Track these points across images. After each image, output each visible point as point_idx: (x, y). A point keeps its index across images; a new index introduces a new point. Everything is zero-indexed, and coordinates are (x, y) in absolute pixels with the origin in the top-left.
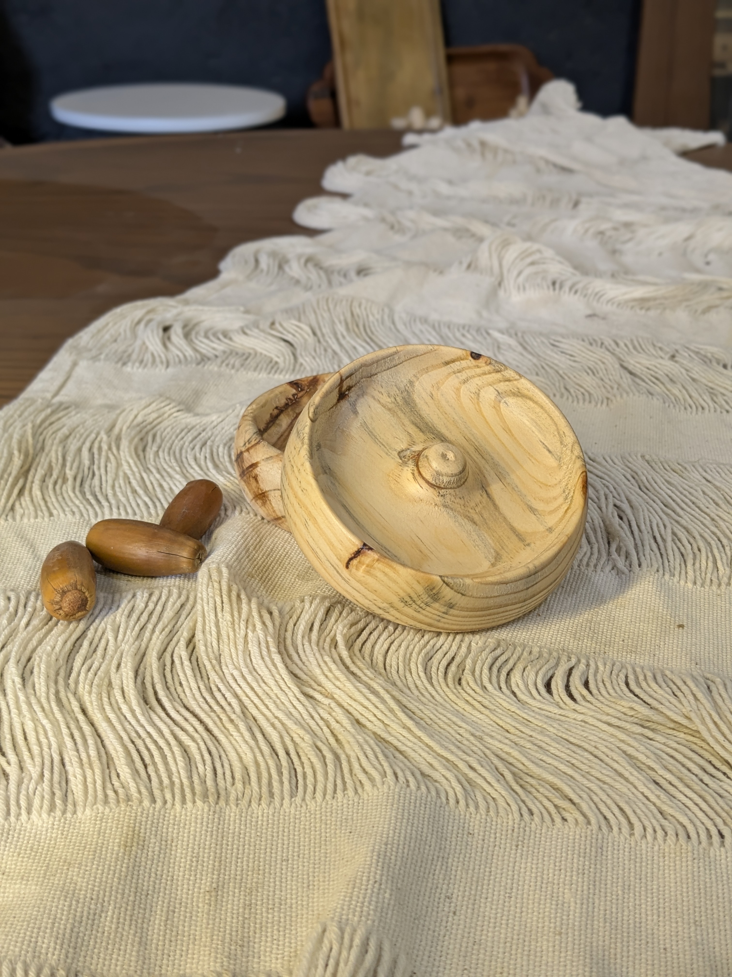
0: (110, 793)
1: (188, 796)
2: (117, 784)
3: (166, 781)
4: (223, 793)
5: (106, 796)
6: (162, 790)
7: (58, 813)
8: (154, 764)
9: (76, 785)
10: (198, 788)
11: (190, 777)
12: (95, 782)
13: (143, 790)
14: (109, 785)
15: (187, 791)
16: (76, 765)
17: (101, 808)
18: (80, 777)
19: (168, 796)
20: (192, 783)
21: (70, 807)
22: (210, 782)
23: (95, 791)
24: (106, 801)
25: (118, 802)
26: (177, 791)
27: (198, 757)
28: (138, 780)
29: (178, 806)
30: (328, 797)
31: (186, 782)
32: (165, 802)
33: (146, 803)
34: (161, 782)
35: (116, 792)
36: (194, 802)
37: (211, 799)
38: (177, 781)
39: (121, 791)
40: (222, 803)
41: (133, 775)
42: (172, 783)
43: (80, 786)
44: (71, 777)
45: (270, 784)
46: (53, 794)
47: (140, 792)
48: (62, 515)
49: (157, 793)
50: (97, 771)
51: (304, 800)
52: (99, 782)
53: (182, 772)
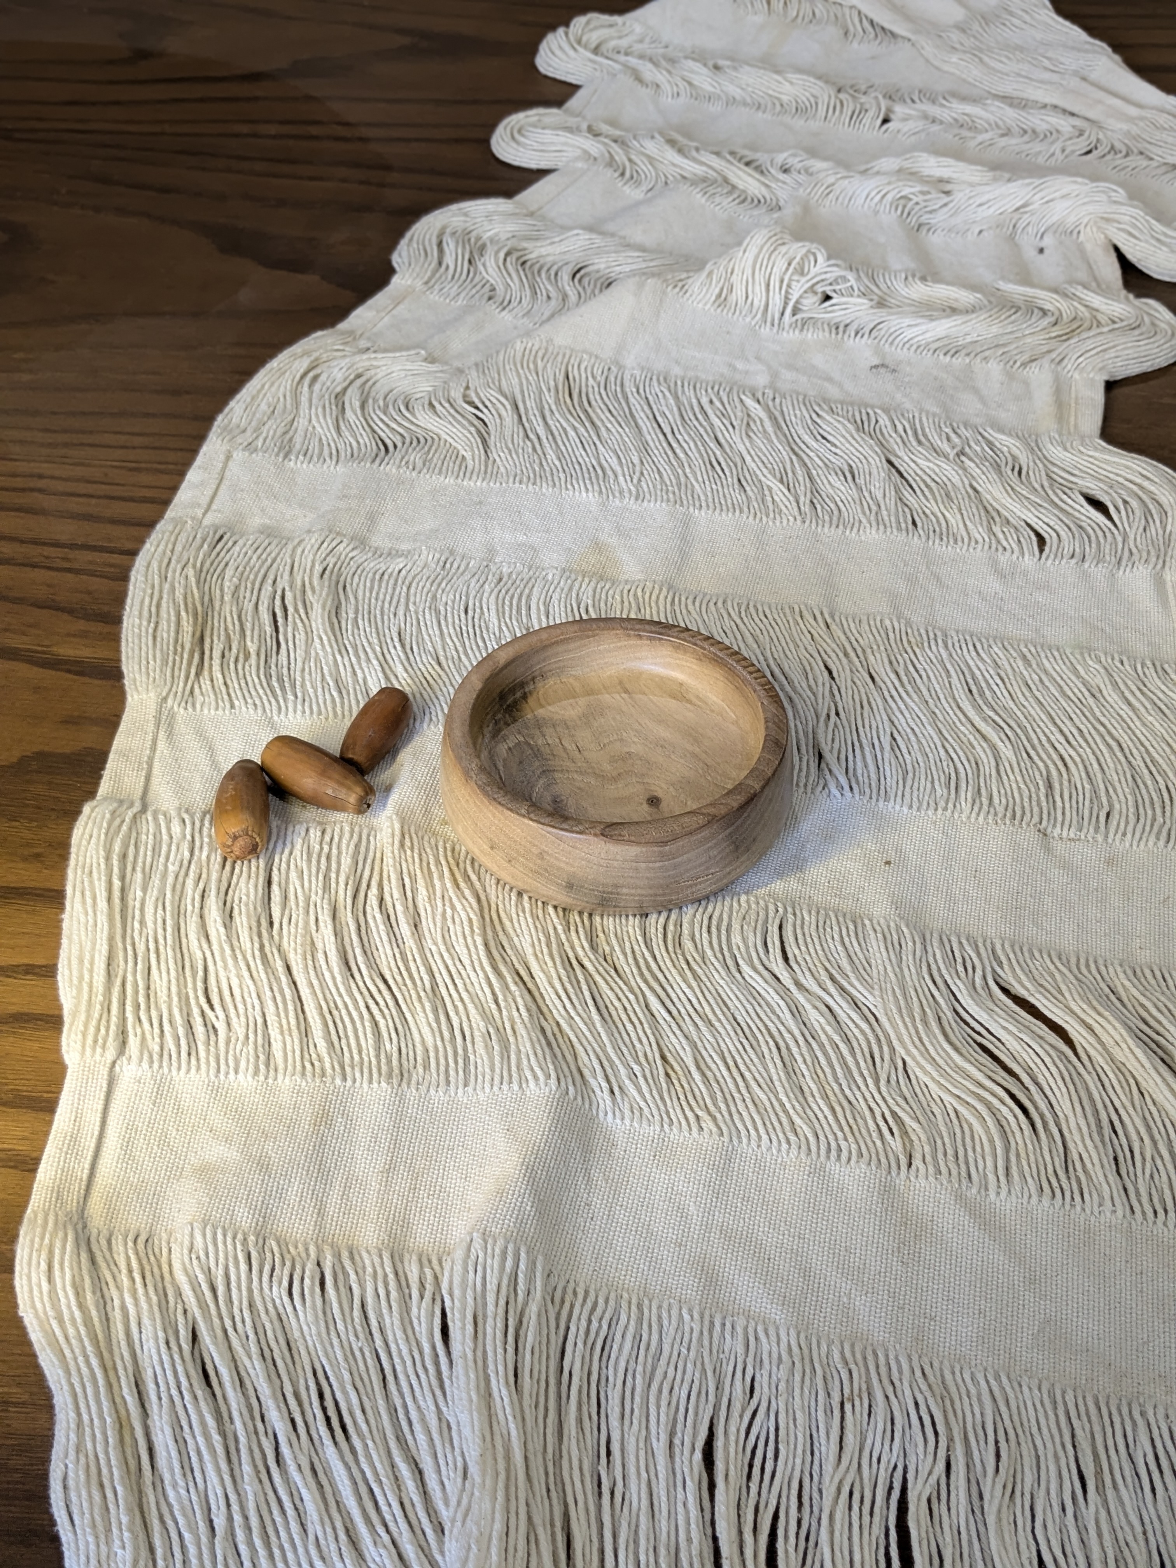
1: (375, 1075)
3: (356, 1057)
4: (406, 1075)
5: (304, 1067)
6: (353, 1068)
7: (262, 1077)
8: (347, 1037)
9: (277, 1049)
10: (384, 1068)
11: (378, 1056)
12: (294, 1052)
13: (336, 1066)
14: (307, 1056)
16: (277, 1030)
18: (280, 1044)
19: (358, 1075)
20: (379, 1062)
21: (272, 1073)
22: (395, 1063)
23: (295, 1061)
24: (303, 1074)
25: (314, 1076)
27: (385, 1032)
28: (333, 1055)
29: (365, 1085)
30: (495, 1088)
32: (355, 1081)
33: (338, 1080)
34: (352, 1058)
35: (313, 1064)
36: (380, 1082)
37: (395, 1081)
38: (366, 1059)
39: (317, 1063)
40: (404, 1085)
41: (328, 1049)
42: (362, 1061)
43: (281, 1053)
44: (273, 1041)
45: (447, 1071)
46: (258, 1057)
47: (333, 1068)
48: (244, 709)
49: (348, 1069)
50: (296, 1041)
51: (475, 1089)
52: (298, 1053)
53: (371, 1050)
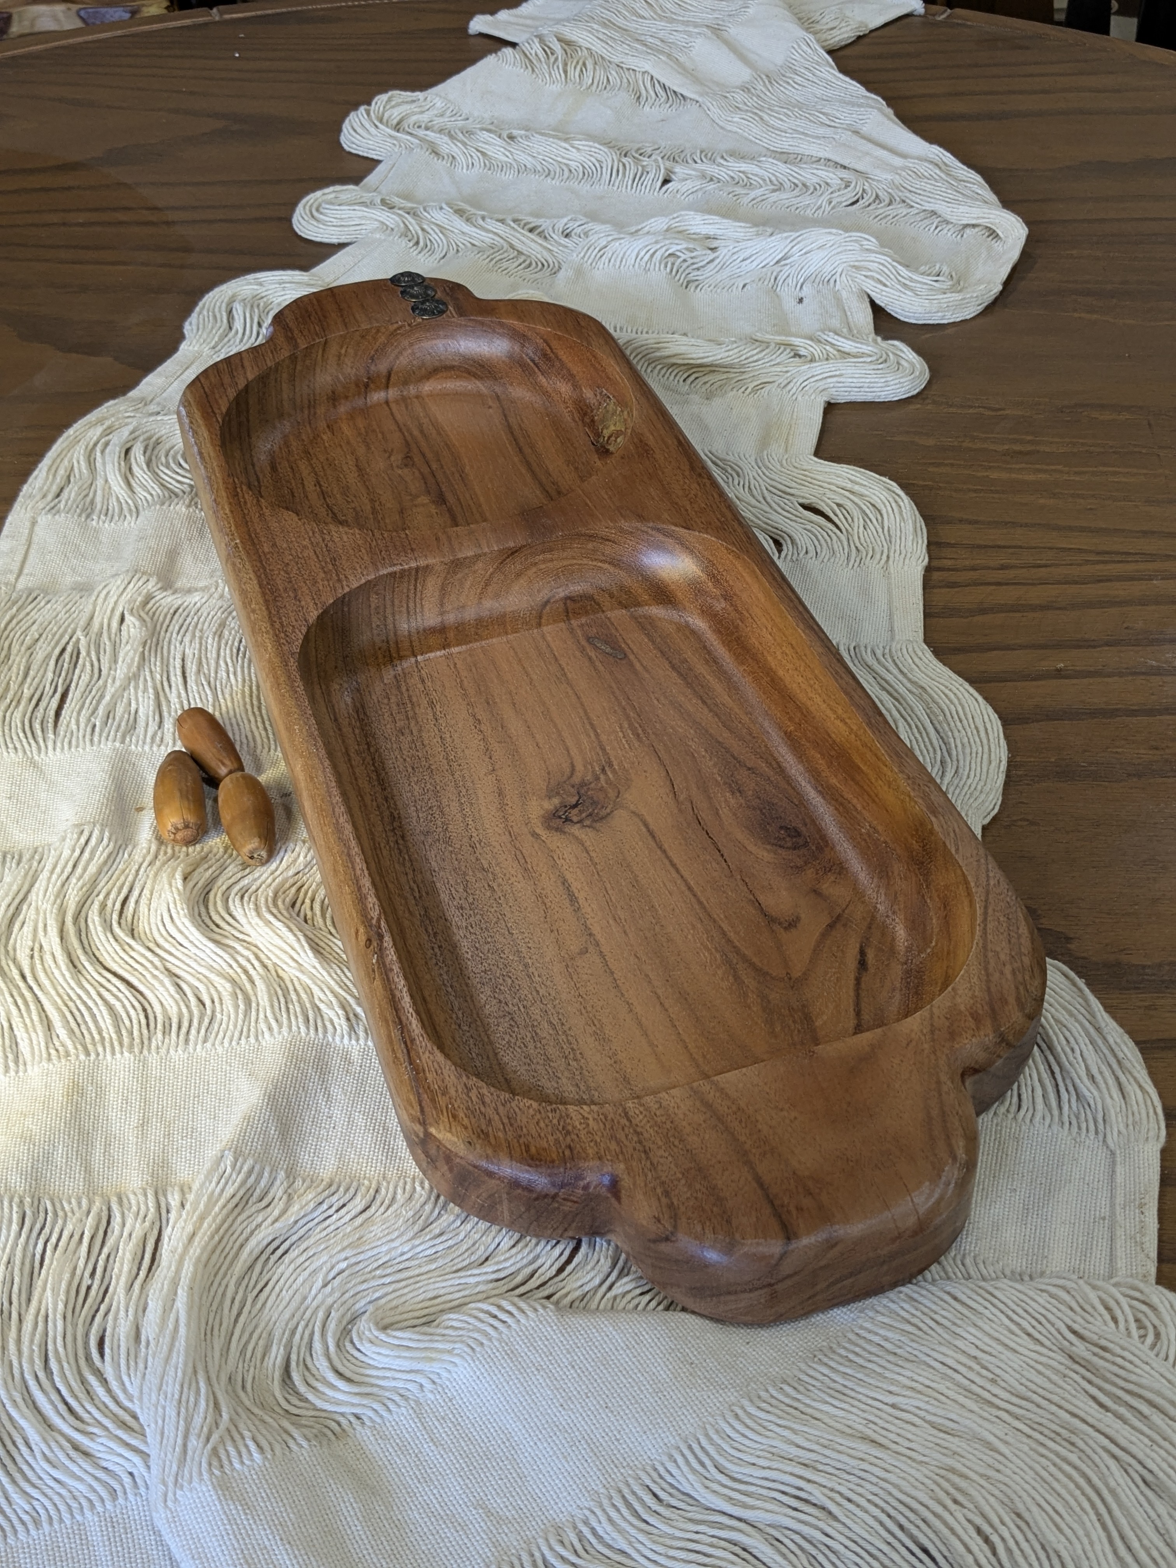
0: (53, 1052)
1: (117, 1048)
2: (57, 1044)
3: (98, 1038)
4: (146, 1042)
5: (49, 1054)
6: (95, 1046)
7: (12, 1073)
9: (24, 1046)
10: (126, 1042)
11: (119, 1033)
12: (40, 1044)
13: (79, 1047)
15: (116, 1044)
16: (23, 1030)
17: (46, 1065)
18: (27, 1041)
19: (100, 1050)
20: (120, 1037)
21: (21, 1067)
23: (41, 1052)
24: (49, 1059)
25: (60, 1058)
26: (107, 1045)
27: (124, 1015)
28: (74, 1037)
29: (109, 1057)
31: (114, 1036)
32: (98, 1055)
33: (82, 1057)
34: (93, 1038)
35: (57, 1050)
36: (122, 1053)
37: (137, 1050)
38: (106, 1035)
39: (61, 1049)
40: (145, 1051)
41: (69, 1034)
42: (103, 1039)
43: (28, 1049)
44: (19, 1040)
45: (188, 1032)
47: (76, 1049)
49: (90, 1047)
50: (41, 1034)
51: (214, 1044)
52: (43, 1045)
53: (112, 1030)
